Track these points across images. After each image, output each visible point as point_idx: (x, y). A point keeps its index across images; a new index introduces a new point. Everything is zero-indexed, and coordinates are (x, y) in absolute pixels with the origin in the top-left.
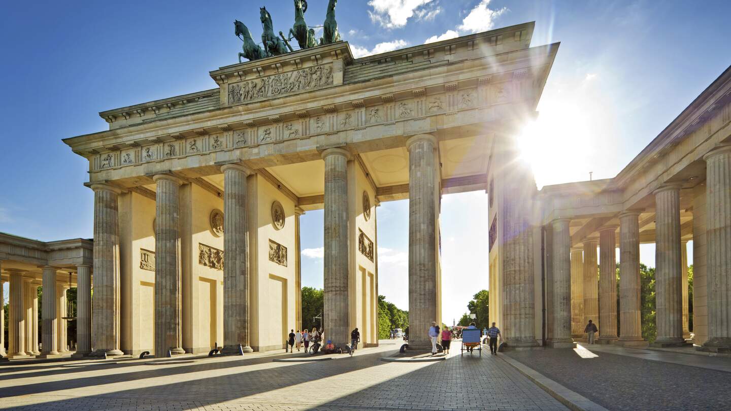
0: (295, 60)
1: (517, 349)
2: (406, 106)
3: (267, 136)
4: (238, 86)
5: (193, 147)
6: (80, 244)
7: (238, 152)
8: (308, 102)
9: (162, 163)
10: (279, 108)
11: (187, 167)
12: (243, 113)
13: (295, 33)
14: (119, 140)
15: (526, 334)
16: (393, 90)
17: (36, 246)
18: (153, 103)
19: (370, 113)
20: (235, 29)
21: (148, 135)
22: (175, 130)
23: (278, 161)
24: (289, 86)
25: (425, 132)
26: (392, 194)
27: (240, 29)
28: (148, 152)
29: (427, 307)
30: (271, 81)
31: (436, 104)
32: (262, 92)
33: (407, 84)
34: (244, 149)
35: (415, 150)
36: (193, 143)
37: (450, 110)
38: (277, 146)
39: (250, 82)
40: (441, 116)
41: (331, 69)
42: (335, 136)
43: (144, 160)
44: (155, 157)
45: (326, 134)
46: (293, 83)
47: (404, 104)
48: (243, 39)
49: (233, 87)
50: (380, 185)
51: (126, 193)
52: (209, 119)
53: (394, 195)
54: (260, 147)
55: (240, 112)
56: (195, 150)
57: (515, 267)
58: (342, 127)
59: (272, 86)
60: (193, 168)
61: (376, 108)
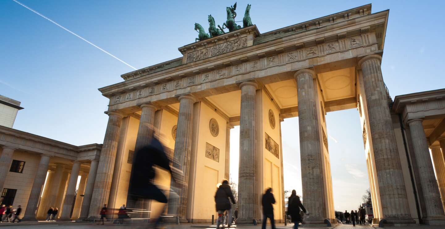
0: (225, 37)
1: (395, 225)
2: (292, 55)
3: (207, 78)
4: (193, 54)
5: (164, 88)
6: (95, 147)
7: (189, 89)
8: (231, 57)
9: (147, 98)
10: (214, 62)
11: (160, 99)
12: (193, 66)
13: (227, 25)
14: (126, 87)
15: (402, 212)
16: (283, 45)
17: (72, 148)
18: (148, 68)
19: (270, 60)
20: (195, 27)
21: (141, 83)
22: (155, 79)
23: (213, 92)
24: (221, 50)
25: (305, 68)
26: (291, 112)
27: (197, 27)
28: (140, 92)
29: (316, 188)
30: (211, 49)
31: (312, 52)
32: (206, 55)
33: (292, 41)
34: (193, 87)
35: (300, 79)
36: (165, 85)
37: (321, 54)
38: (212, 84)
39: (199, 51)
40: (315, 58)
41: (246, 39)
42: (248, 75)
43: (137, 97)
44: (143, 95)
45: (242, 74)
46: (224, 49)
47: (291, 53)
48: (199, 32)
49: (190, 54)
50: (283, 107)
51: (127, 117)
52: (174, 71)
53: (292, 113)
54: (203, 85)
55: (191, 66)
56: (165, 89)
57: (383, 156)
58: (252, 70)
59: (212, 52)
60: (163, 99)
61: (273, 57)
